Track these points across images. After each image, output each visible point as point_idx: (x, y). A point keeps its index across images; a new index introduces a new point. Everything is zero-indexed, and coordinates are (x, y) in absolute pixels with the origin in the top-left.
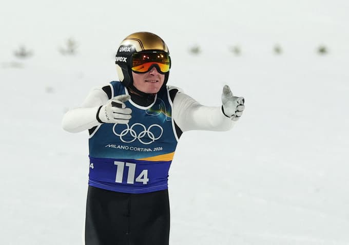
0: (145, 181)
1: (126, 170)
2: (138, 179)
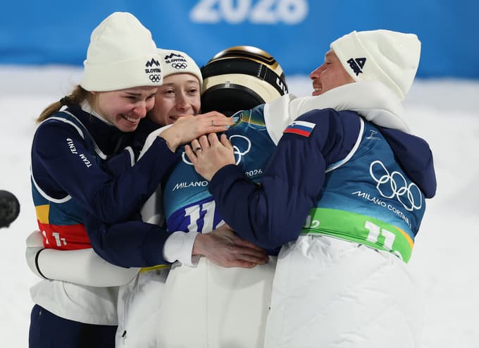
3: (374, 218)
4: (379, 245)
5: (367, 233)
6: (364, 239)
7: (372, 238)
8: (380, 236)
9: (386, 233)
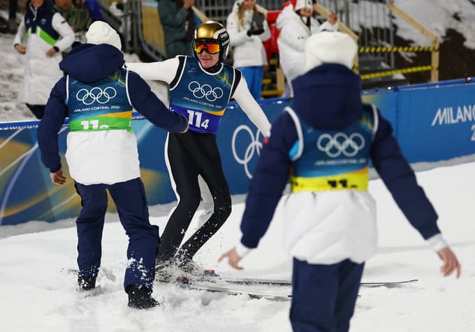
0: (206, 126)
1: (195, 117)
2: (203, 125)
3: (86, 118)
4: (91, 129)
5: (83, 126)
6: (83, 129)
7: (86, 127)
8: (90, 125)
9: (92, 122)
